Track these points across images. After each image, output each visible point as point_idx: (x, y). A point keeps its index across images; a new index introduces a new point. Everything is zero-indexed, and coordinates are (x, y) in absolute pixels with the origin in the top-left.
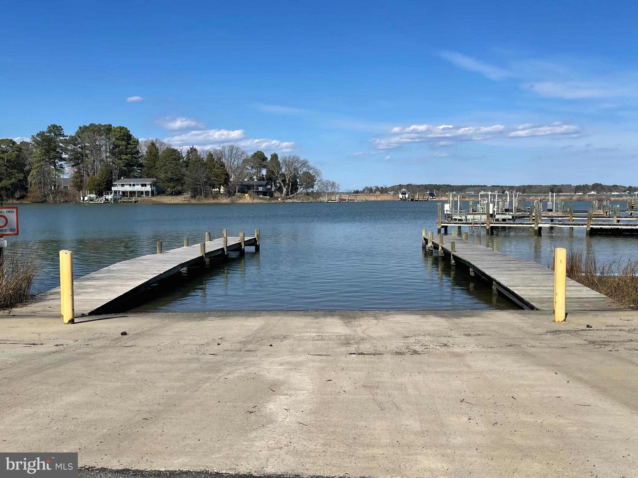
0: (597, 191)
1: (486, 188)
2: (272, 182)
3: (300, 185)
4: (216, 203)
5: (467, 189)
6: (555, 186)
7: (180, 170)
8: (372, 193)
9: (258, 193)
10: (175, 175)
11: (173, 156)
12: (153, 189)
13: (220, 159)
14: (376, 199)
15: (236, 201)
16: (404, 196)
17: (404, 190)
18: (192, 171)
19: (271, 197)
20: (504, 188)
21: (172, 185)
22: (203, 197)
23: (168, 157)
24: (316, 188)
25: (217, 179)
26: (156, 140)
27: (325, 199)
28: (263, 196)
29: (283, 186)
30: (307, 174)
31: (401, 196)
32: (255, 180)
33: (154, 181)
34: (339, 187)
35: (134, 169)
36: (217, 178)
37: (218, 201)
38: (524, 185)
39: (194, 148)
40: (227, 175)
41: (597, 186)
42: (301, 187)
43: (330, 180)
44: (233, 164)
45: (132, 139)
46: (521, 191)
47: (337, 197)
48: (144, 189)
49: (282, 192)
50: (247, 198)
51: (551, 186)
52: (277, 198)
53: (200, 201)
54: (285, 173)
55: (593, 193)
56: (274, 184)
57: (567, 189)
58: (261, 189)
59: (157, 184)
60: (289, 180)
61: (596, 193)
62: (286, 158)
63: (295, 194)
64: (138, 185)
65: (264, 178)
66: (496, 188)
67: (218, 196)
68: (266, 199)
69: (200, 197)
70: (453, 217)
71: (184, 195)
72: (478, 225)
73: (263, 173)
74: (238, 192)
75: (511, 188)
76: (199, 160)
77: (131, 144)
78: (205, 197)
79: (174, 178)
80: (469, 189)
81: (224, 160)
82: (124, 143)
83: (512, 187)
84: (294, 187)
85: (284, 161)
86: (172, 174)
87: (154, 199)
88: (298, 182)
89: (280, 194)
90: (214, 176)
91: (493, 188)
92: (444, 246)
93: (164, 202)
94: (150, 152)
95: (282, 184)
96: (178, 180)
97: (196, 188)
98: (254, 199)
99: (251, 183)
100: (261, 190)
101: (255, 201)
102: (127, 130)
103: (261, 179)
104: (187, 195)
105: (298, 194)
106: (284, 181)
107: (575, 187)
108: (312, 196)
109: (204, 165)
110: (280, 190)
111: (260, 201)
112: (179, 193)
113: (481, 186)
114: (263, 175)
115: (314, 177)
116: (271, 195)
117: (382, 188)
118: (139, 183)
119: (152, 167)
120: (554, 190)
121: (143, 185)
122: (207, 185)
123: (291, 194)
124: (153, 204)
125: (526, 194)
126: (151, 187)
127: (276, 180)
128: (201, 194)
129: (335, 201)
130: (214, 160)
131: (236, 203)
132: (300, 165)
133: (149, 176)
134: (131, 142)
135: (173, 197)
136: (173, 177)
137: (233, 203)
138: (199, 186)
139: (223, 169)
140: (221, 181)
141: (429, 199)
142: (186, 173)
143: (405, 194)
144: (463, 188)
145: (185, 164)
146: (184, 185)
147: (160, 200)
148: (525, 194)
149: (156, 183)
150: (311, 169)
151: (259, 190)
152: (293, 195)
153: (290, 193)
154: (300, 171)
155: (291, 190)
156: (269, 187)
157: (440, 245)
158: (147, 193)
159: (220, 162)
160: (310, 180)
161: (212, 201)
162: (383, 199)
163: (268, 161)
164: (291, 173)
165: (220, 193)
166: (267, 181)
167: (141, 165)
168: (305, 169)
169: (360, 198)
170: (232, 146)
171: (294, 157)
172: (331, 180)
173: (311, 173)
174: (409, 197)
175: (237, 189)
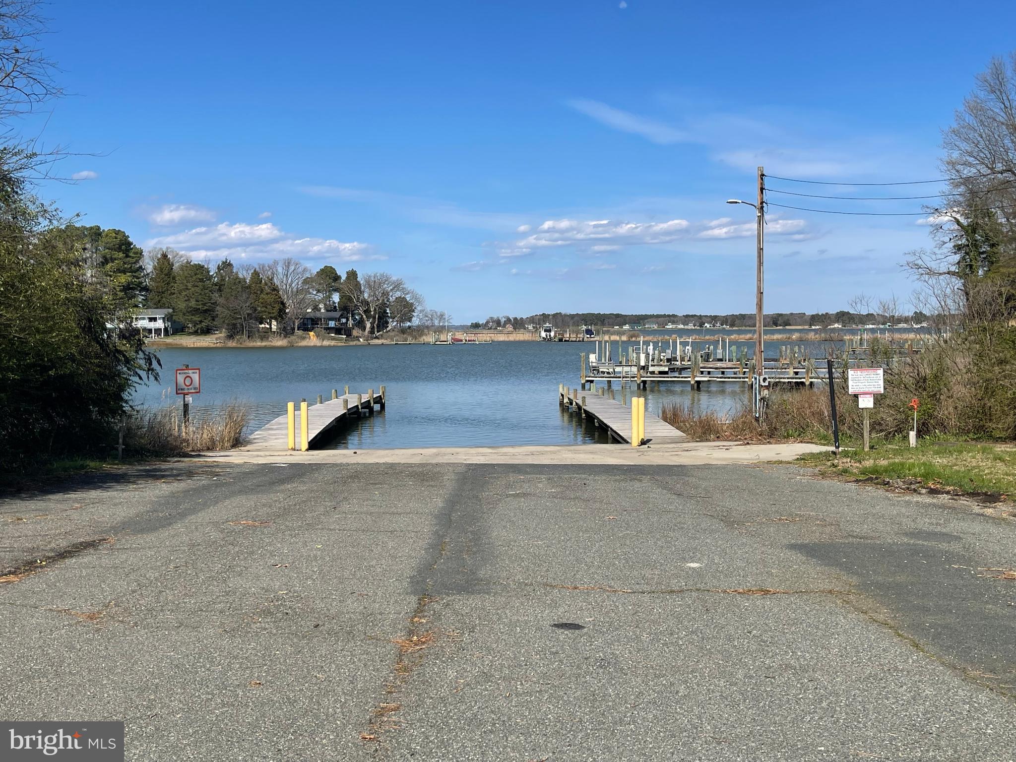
0: (843, 323)
1: (675, 319)
2: (348, 313)
3: (391, 317)
4: (266, 346)
5: (646, 321)
6: (781, 315)
7: (209, 297)
8: (500, 327)
9: (329, 329)
10: (202, 304)
11: (199, 276)
12: (166, 325)
13: (272, 280)
14: (506, 339)
15: (296, 343)
16: (548, 333)
17: (547, 325)
18: (228, 299)
19: (348, 336)
20: (704, 319)
21: (197, 318)
22: (245, 337)
23: (191, 277)
24: (415, 322)
25: (267, 310)
26: (167, 248)
27: (430, 338)
28: (336, 334)
29: (366, 319)
30: (401, 300)
31: (543, 334)
32: (323, 311)
33: (169, 313)
34: (451, 321)
35: (135, 294)
36: (266, 307)
37: (270, 343)
38: (733, 315)
39: (228, 261)
40: (283, 304)
41: (844, 315)
42: (393, 321)
43: (436, 310)
44: (290, 285)
45: (132, 249)
46: (728, 324)
47: (448, 337)
48: (152, 325)
49: (364, 329)
50: (313, 339)
51: (775, 316)
52: (357, 338)
53: (241, 344)
54: (369, 300)
55: (836, 325)
56: (352, 316)
57: (799, 320)
58: (332, 324)
59: (174, 318)
60: (375, 309)
61: (840, 326)
62: (370, 277)
63: (385, 331)
64: (144, 319)
65: (335, 307)
66: (692, 319)
67: (269, 335)
68: (341, 340)
69: (241, 338)
70: (600, 370)
71: (215, 334)
72: (628, 379)
73: (334, 299)
74: (298, 330)
75: (714, 319)
76: (238, 281)
77: (130, 257)
78: (249, 337)
79: (199, 309)
80: (649, 320)
81: (275, 281)
82: (121, 255)
83: (716, 317)
84: (382, 322)
85: (368, 282)
86: (197, 303)
87: (169, 340)
88: (388, 313)
89: (361, 332)
90: (261, 305)
91: (687, 319)
92: (577, 401)
93: (185, 344)
94: (161, 270)
95: (364, 317)
96: (206, 311)
97: (235, 325)
98: (323, 340)
99: (318, 315)
100: (333, 326)
101: (326, 343)
102: (124, 235)
103: (331, 309)
104: (220, 335)
105: (389, 331)
106: (367, 312)
107: (810, 317)
108: (411, 334)
109: (247, 288)
110: (360, 324)
111: (333, 343)
112: (207, 331)
113: (669, 316)
114: (334, 303)
115: (412, 304)
116: (349, 333)
117: (515, 319)
118: (146, 317)
119: (165, 291)
120: (779, 322)
121: (151, 320)
122: (251, 319)
123: (378, 332)
124: (167, 348)
125: (737, 328)
126: (164, 321)
127: (354, 310)
128: (243, 333)
129: (446, 343)
130: (261, 281)
131: (297, 346)
132: (391, 288)
133: (159, 305)
134: (131, 254)
135: (198, 337)
136: (198, 307)
137: (291, 347)
138: (239, 321)
139: (276, 295)
140: (273, 313)
141: (586, 339)
142: (220, 300)
143: (550, 331)
144: (641, 319)
145: (217, 287)
146: (216, 319)
147: (179, 343)
148: (734, 329)
149: (172, 316)
150: (407, 294)
151: (330, 326)
152: (381, 333)
153: (376, 330)
154: (392, 296)
155: (378, 326)
156: (344, 320)
157: (574, 400)
158: (158, 331)
159: (272, 284)
160: (406, 309)
161: (259, 344)
162: (517, 339)
163: (342, 281)
164: (378, 299)
165: (271, 331)
166: (341, 313)
167: (146, 289)
168: (398, 294)
169: (484, 337)
170: (288, 259)
171: (382, 275)
172: (439, 310)
173: (408, 299)
174: (555, 336)
175: (296, 324)
